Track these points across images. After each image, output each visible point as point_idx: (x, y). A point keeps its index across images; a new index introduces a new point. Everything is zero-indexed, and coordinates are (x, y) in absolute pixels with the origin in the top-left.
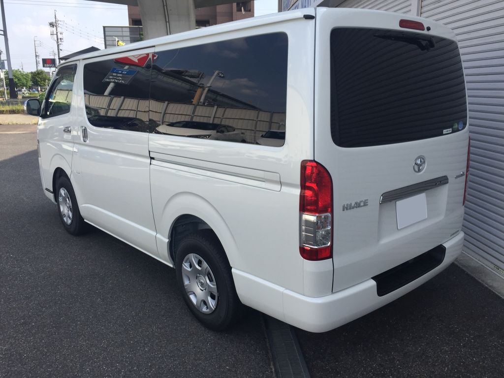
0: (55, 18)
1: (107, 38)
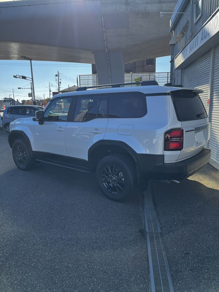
0: (58, 72)
1: (81, 81)
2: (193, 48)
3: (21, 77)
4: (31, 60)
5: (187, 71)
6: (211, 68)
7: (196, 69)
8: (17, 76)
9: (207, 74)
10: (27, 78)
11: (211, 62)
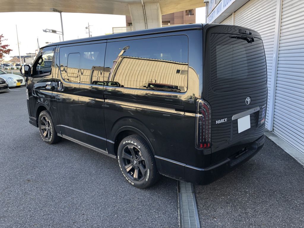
3: (51, 31)
4: (60, 12)
8: (47, 30)
10: (57, 32)
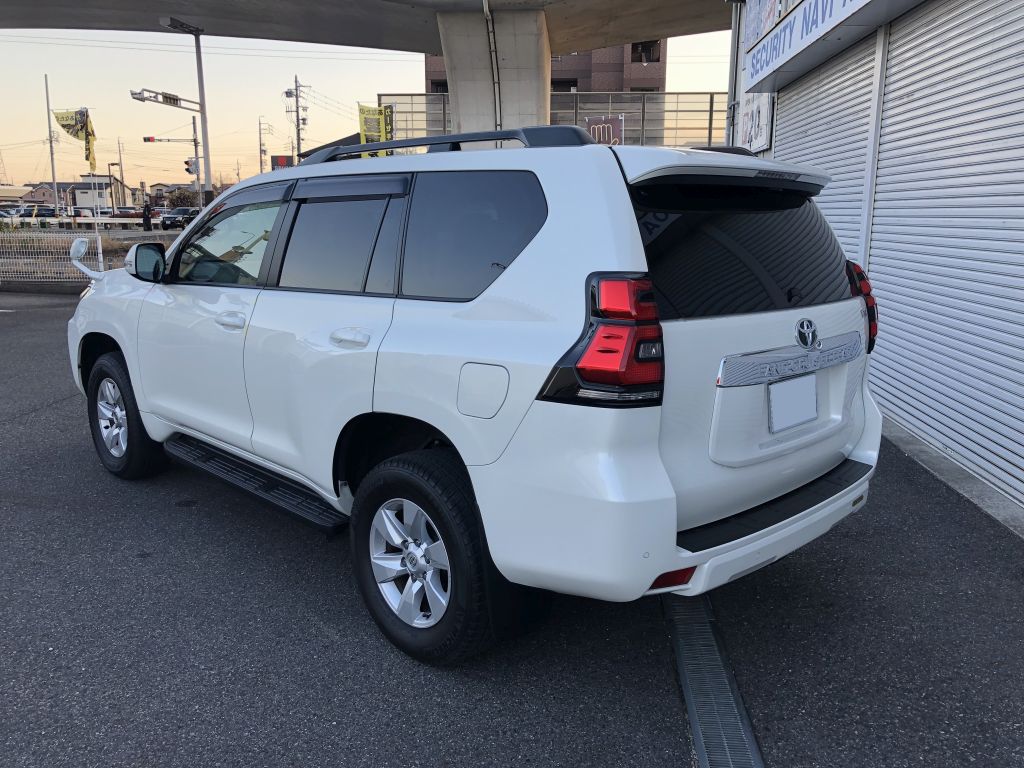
0: (296, 82)
2: (815, 22)
4: (197, 33)
5: (790, 98)
6: (875, 96)
7: (824, 95)
8: (146, 94)
9: (861, 114)
10: (183, 104)
11: (877, 72)
